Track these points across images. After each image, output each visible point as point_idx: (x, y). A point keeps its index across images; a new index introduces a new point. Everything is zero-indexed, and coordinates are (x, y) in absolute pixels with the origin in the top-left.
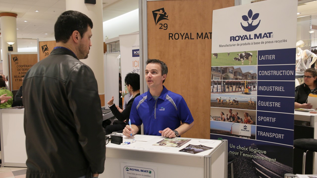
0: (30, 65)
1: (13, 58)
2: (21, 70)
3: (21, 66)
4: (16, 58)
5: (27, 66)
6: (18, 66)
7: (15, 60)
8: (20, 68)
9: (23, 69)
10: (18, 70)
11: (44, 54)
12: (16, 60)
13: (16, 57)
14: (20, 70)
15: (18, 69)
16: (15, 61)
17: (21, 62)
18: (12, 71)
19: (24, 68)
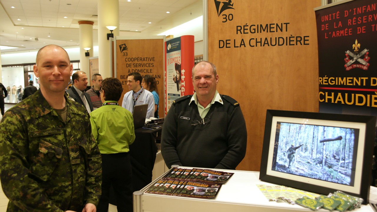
0: (146, 58)
1: (120, 46)
2: (132, 66)
3: (132, 60)
4: (124, 46)
5: (142, 60)
6: (127, 60)
7: (122, 48)
8: (131, 62)
9: (135, 65)
10: (128, 66)
11: (221, 18)
12: (125, 49)
13: (125, 44)
14: (130, 65)
15: (127, 64)
16: (123, 50)
17: (133, 53)
18: (117, 68)
19: (136, 62)
